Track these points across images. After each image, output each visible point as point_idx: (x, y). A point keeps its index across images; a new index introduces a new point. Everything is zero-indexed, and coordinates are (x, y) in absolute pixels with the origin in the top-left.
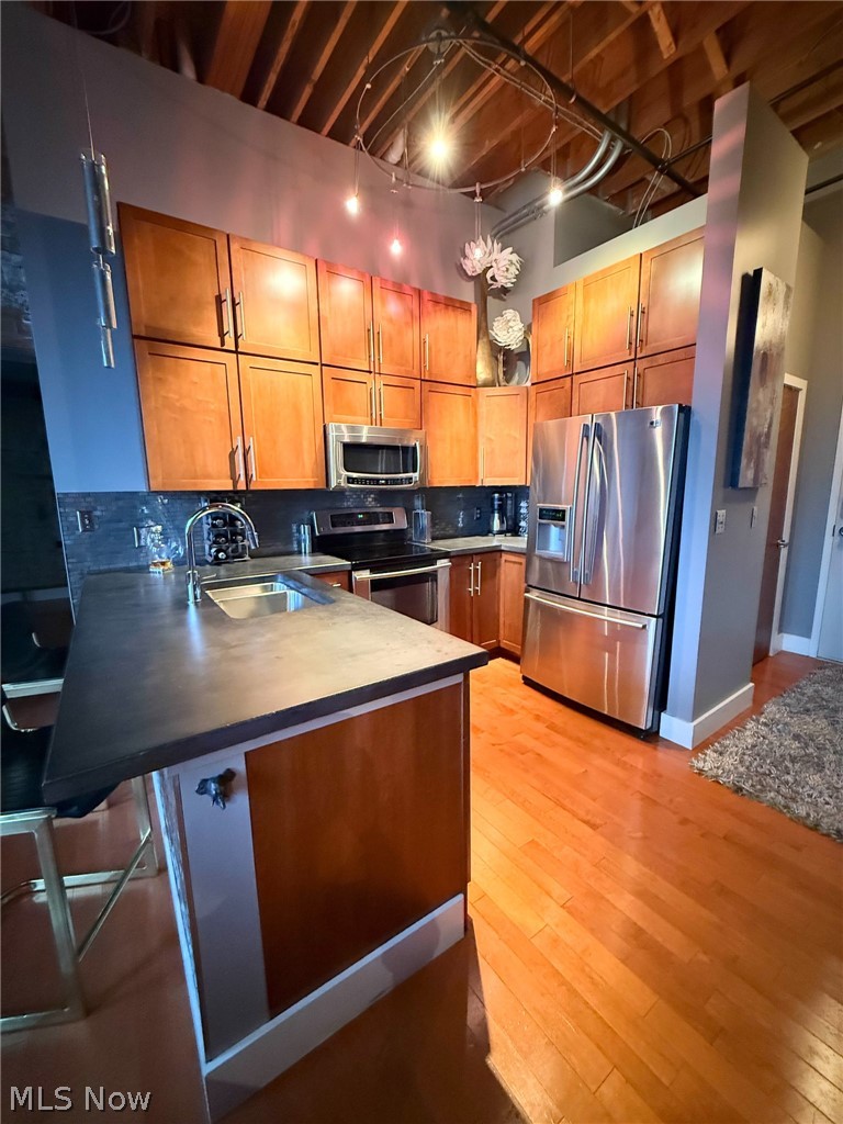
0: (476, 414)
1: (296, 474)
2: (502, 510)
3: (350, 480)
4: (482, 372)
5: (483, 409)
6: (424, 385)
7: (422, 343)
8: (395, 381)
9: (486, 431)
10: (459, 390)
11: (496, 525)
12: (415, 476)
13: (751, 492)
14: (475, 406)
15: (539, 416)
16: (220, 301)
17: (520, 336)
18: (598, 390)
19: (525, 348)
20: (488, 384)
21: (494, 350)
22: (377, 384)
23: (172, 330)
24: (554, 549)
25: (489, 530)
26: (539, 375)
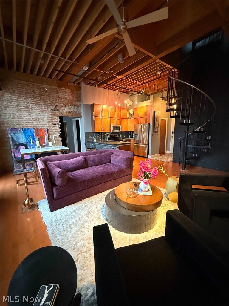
0: (127, 122)
1: (108, 130)
2: (131, 135)
3: (113, 131)
4: (128, 116)
5: (128, 122)
6: (121, 119)
7: (121, 114)
8: (118, 119)
9: (128, 124)
10: (125, 119)
11: (130, 137)
12: (120, 130)
13: (157, 132)
14: (127, 121)
15: (135, 123)
16: (101, 112)
17: (133, 112)
18: (142, 120)
19: (133, 114)
20: (129, 118)
21: (130, 114)
22: (116, 119)
23: (97, 115)
24: (137, 139)
25: (129, 138)
26: (135, 117)
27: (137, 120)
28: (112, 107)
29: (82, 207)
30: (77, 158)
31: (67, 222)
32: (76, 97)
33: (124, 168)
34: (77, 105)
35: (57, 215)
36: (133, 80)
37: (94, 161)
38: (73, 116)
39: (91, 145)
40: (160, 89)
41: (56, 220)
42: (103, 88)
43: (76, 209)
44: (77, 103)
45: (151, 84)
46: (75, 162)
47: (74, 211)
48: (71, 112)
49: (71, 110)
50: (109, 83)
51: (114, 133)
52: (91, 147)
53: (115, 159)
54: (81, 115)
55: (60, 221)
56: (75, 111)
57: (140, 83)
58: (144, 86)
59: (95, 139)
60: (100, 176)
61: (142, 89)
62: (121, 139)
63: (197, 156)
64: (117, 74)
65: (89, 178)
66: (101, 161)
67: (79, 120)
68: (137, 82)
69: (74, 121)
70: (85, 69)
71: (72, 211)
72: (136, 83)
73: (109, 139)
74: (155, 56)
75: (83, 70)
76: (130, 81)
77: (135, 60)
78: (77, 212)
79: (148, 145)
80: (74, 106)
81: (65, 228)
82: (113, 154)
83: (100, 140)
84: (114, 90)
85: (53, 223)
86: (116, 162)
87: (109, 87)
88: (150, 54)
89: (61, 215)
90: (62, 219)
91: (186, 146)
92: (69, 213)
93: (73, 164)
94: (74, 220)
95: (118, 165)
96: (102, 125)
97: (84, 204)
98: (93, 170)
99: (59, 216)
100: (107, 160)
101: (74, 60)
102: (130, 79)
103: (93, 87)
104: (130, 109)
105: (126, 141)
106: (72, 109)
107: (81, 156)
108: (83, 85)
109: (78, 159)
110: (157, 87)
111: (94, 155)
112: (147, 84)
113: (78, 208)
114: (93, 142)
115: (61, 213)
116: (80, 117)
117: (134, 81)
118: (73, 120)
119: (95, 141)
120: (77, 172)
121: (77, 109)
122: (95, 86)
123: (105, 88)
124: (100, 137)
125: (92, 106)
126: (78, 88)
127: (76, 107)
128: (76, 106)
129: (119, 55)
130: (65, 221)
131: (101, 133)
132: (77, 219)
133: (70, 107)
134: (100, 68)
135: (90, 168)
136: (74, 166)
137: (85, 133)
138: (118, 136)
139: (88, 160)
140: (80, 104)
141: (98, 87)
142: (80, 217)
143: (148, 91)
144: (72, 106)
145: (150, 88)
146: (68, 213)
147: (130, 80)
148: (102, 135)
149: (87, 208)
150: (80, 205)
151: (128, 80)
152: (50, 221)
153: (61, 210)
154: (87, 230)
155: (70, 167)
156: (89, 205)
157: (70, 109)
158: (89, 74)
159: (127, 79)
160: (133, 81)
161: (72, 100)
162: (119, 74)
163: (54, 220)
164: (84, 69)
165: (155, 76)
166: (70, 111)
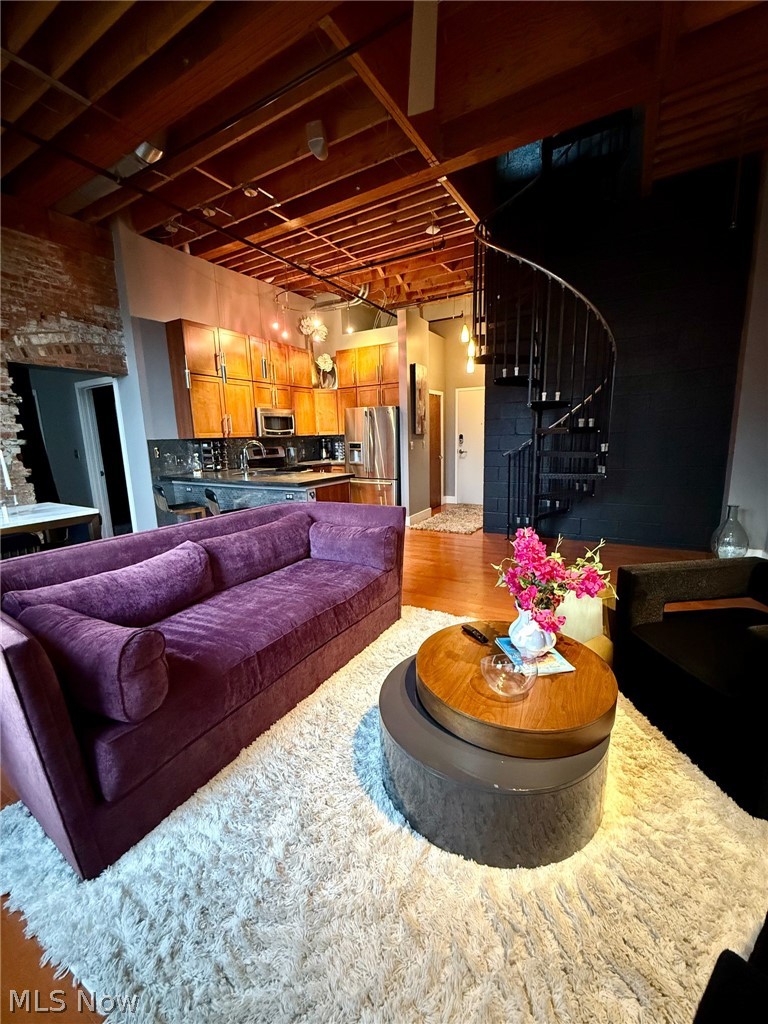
0: (313, 402)
1: (246, 431)
2: (326, 448)
3: (268, 433)
4: (314, 381)
5: (317, 399)
6: (291, 389)
7: (290, 369)
8: (280, 387)
9: (317, 408)
10: (306, 390)
11: (324, 455)
12: (292, 431)
13: (422, 435)
14: (313, 397)
15: (343, 405)
16: (216, 356)
17: (331, 366)
18: (368, 395)
19: (332, 372)
20: (316, 386)
21: (318, 370)
22: (274, 389)
23: (200, 370)
24: (357, 460)
25: (321, 458)
26: (340, 384)
27: (350, 395)
28: (254, 341)
29: (257, 794)
30: (171, 555)
31: (215, 914)
32: (93, 284)
33: (378, 573)
34: (99, 319)
35: (136, 887)
36: (338, 245)
37: (247, 557)
38: (82, 366)
39: (179, 490)
40: (416, 293)
41: (146, 922)
42: (213, 261)
43: (233, 816)
44: (99, 309)
45: (395, 270)
46: (163, 574)
47: (227, 830)
48: (73, 349)
49: (73, 339)
50: (254, 238)
51: (270, 442)
52: (179, 501)
53: (333, 538)
54: (124, 365)
55: (174, 923)
56: (92, 345)
57: (360, 261)
58: (367, 273)
59: (197, 465)
60: (305, 624)
61: (360, 286)
62: (296, 463)
63: (557, 505)
64: (285, 210)
65: (261, 639)
66: (277, 554)
67: (111, 387)
68: (349, 255)
69: (82, 390)
70: (146, 154)
71: (214, 832)
72: (349, 259)
73: (252, 464)
74: (438, 159)
75: (137, 158)
76: (329, 248)
77: (365, 161)
78: (248, 829)
79: (399, 480)
80: (88, 320)
81: (224, 959)
82: (313, 520)
83: (217, 470)
84: (259, 278)
85: (133, 953)
86: (342, 552)
87: (237, 264)
88: (425, 151)
89: (157, 878)
90: (177, 907)
91: (537, 476)
92: (204, 850)
93: (153, 584)
94: (251, 885)
95: (353, 564)
96: (222, 409)
97: (259, 776)
98: (259, 602)
99: (149, 895)
100: (296, 548)
101: (97, 96)
102: (330, 238)
103: (173, 249)
104: (320, 354)
105: (316, 469)
106: (76, 335)
107: (189, 543)
108: (123, 234)
109: (173, 558)
110: (409, 285)
111: (244, 534)
112: (379, 269)
113: (239, 804)
114: (187, 478)
115: (157, 865)
116: (120, 373)
117: (342, 249)
118: (78, 385)
119: (198, 475)
120: (185, 620)
121: (105, 339)
122: (182, 249)
123: (224, 265)
124: (216, 459)
125: (175, 332)
126: (103, 245)
127: (94, 328)
128: (95, 322)
129: (313, 124)
130: (204, 911)
131: (221, 440)
132: (268, 870)
133: (68, 323)
134: (217, 165)
135: (238, 590)
136: (162, 593)
137: (148, 441)
138: (282, 453)
139: (220, 556)
140: (113, 317)
141: (194, 253)
142: (278, 850)
143: (380, 295)
144: (77, 319)
145: (387, 285)
146: (198, 851)
147: (329, 243)
148: (222, 450)
149: (286, 790)
150: (244, 787)
151: (321, 241)
152: (106, 951)
153: (149, 850)
154: (351, 924)
155: (145, 600)
156: (286, 770)
157: (67, 334)
158: (163, 183)
159: (317, 238)
160: (337, 249)
161: (75, 292)
162: (291, 211)
163: (125, 929)
164: (140, 152)
165: (414, 239)
166: (65, 341)
